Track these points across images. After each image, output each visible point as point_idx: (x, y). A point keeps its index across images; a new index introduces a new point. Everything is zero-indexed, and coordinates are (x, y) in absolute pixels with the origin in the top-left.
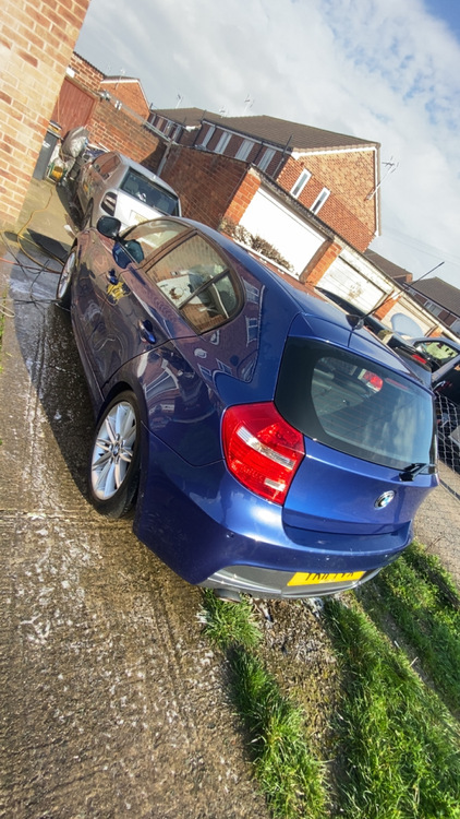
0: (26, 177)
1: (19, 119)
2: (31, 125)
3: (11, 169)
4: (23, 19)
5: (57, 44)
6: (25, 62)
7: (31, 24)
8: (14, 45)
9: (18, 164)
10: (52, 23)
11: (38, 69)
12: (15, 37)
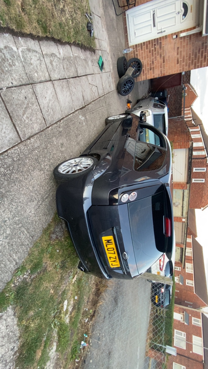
0: (146, 78)
1: (161, 68)
2: (161, 71)
3: (146, 73)
4: (187, 54)
5: (186, 66)
6: (176, 61)
7: (187, 57)
8: (179, 56)
9: (148, 74)
10: (191, 62)
11: (177, 65)
12: (181, 54)
